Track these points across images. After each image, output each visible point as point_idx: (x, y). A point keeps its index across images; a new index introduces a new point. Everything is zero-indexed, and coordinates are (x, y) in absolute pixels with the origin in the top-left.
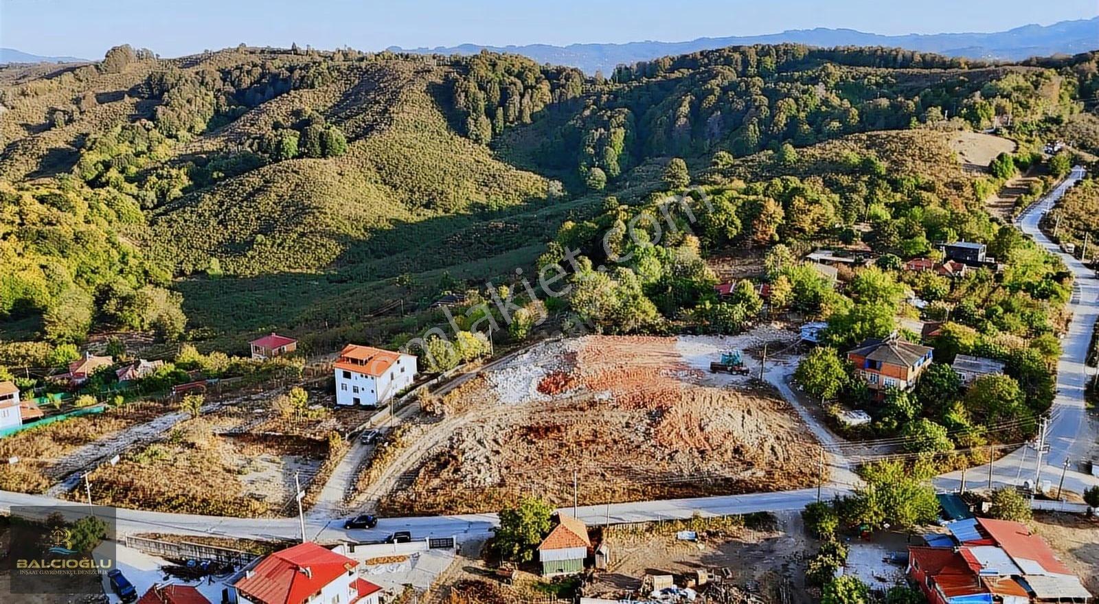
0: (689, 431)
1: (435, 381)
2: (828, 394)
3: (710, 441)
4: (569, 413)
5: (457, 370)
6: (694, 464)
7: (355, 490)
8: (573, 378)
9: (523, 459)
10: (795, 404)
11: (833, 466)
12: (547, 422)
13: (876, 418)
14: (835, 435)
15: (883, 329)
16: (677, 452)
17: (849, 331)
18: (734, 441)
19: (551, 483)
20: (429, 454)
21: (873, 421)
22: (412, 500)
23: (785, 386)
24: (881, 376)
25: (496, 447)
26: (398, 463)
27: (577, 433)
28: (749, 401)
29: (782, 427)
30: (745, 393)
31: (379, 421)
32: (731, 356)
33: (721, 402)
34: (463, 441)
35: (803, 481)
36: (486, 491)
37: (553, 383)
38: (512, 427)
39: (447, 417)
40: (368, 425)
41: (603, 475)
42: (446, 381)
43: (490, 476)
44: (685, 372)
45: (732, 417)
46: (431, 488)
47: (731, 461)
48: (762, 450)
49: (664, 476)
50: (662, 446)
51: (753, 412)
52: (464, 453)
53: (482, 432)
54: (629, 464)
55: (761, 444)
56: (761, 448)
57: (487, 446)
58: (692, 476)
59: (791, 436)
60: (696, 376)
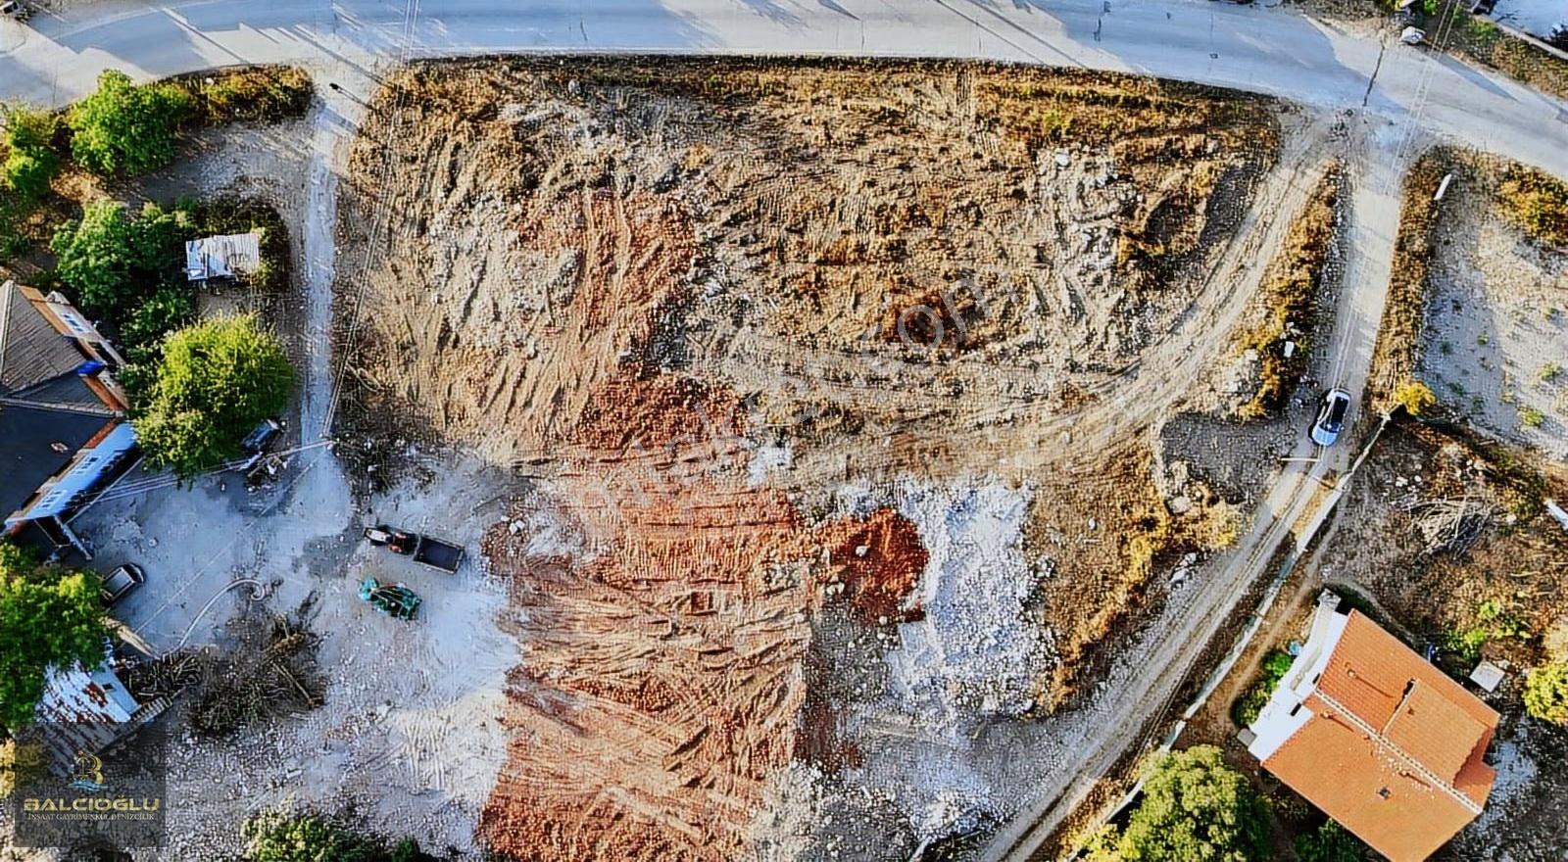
7: (1330, 202)
8: (833, 561)
9: (986, 222)
10: (321, 362)
11: (349, 127)
16: (662, 187)
19: (934, 136)
20: (1188, 288)
21: (191, 234)
22: (1213, 135)
23: (306, 448)
26: (1255, 273)
28: (425, 389)
30: (419, 426)
33: (494, 383)
34: (1116, 315)
37: (886, 564)
39: (1156, 442)
45: (496, 305)
46: (1178, 165)
47: (553, 156)
48: (475, 180)
49: (705, 125)
50: (684, 213)
51: (435, 332)
52: (1114, 268)
53: (1074, 343)
54: (766, 167)
55: (469, 199)
56: (476, 186)
57: (1061, 284)
58: (647, 120)
59: (390, 230)
60: (513, 528)
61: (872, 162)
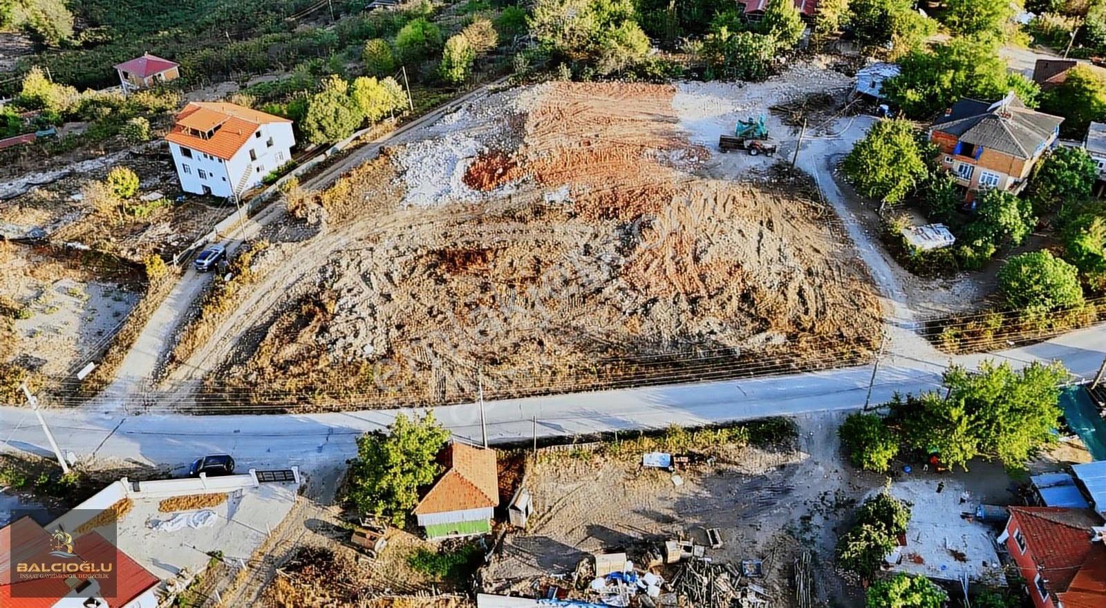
0: (677, 263)
1: (321, 158)
2: (892, 198)
3: (708, 280)
4: (503, 226)
5: (357, 138)
6: (679, 322)
7: (173, 358)
8: (515, 163)
9: (425, 310)
10: (840, 209)
11: (891, 323)
12: (468, 243)
13: (963, 238)
14: (896, 265)
15: (984, 81)
16: (654, 301)
17: (932, 83)
18: (743, 280)
20: (288, 297)
21: (957, 245)
22: (250, 383)
23: (827, 176)
24: (977, 168)
25: (388, 288)
26: (240, 312)
27: (511, 264)
28: (771, 204)
29: (818, 252)
30: (766, 188)
31: (231, 230)
32: (751, 124)
33: (730, 206)
34: (340, 275)
35: (843, 354)
36: (362, 370)
37: (486, 170)
38: (416, 251)
39: (324, 228)
40: (211, 237)
41: (541, 343)
42: (340, 156)
43: (372, 344)
44: (682, 153)
45: (743, 236)
46: (281, 361)
47: (736, 316)
48: (785, 295)
49: (632, 343)
50: (634, 290)
51: (776, 225)
52: (339, 297)
53: (370, 260)
54: (583, 322)
55: (784, 285)
56: (783, 293)
57: (375, 286)
58: (675, 343)
59: (830, 269)
60: (696, 158)
61: (508, 332)
